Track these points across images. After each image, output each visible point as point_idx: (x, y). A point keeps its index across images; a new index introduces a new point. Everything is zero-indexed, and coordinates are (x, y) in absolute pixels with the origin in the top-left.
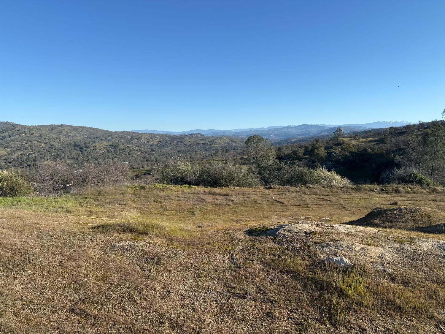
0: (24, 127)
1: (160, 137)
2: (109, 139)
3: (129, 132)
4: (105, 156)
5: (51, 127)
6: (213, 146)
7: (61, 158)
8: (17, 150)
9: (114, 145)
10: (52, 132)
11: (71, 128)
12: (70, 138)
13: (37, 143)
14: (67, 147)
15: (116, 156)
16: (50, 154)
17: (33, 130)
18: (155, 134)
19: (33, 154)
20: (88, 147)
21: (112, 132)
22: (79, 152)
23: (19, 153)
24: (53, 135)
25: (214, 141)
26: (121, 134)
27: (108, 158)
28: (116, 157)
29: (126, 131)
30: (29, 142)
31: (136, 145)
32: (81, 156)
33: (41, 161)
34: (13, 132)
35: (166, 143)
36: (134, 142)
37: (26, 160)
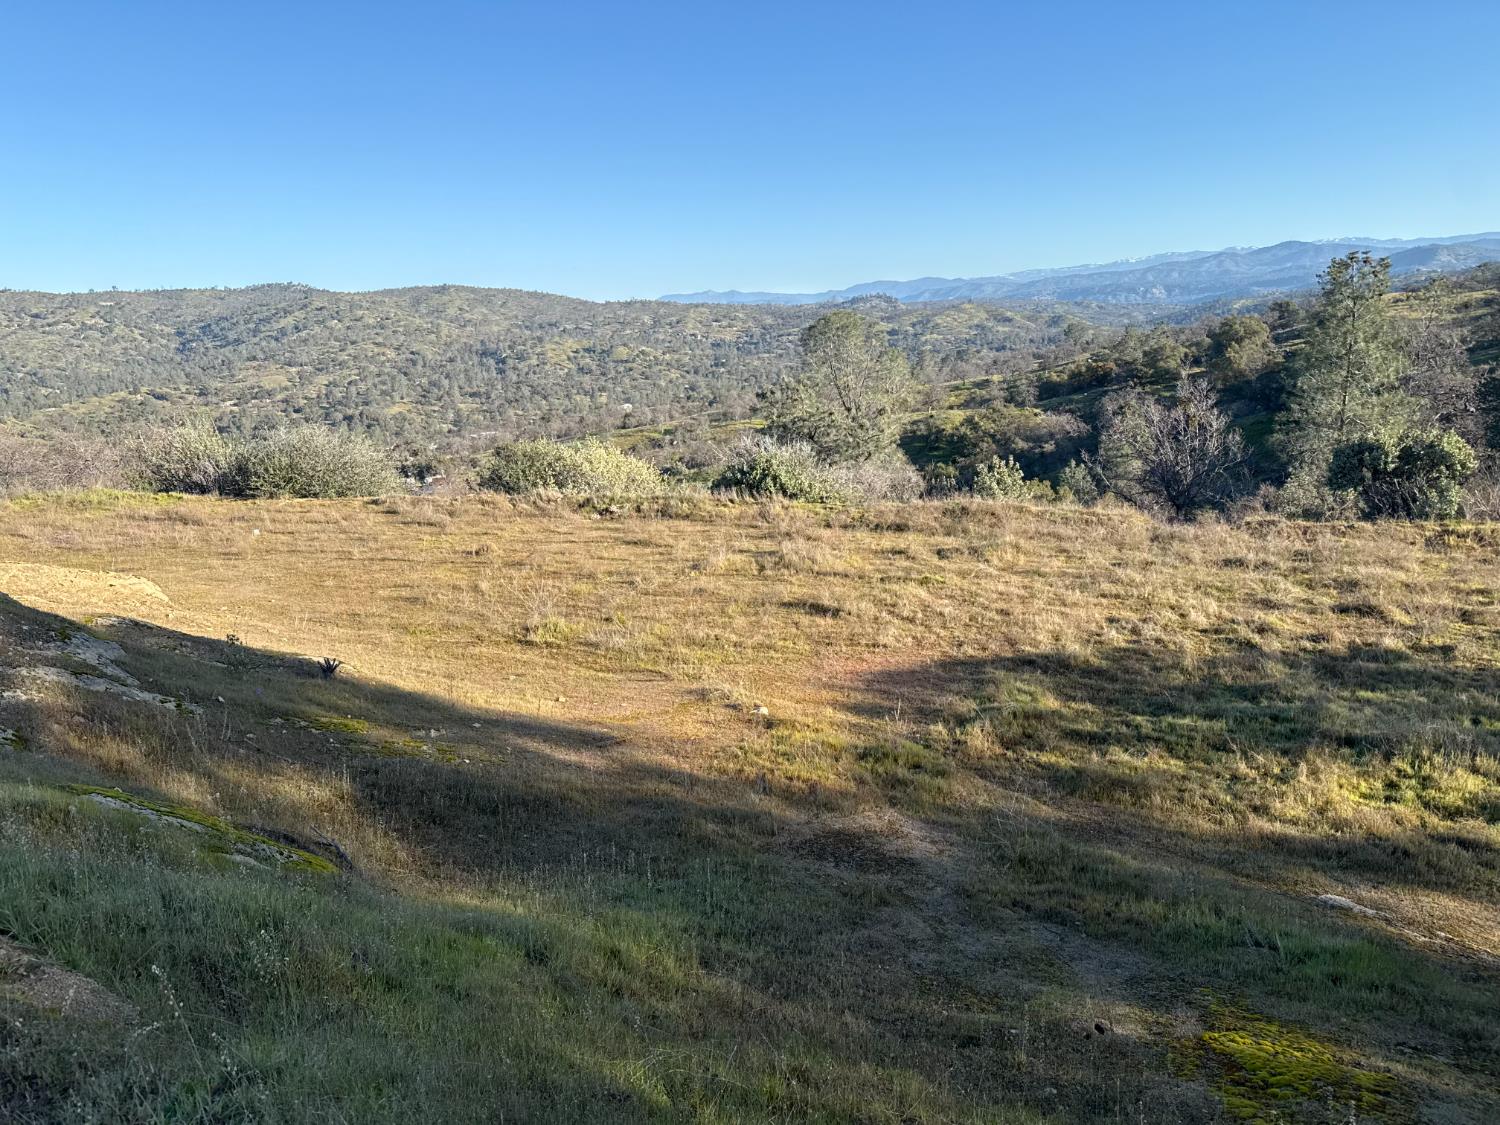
0: (336, 297)
1: (746, 315)
2: (586, 328)
3: (650, 302)
5: (415, 295)
6: (923, 339)
7: (441, 393)
9: (599, 349)
10: (417, 311)
11: (473, 295)
12: (468, 329)
13: (372, 346)
14: (458, 359)
15: (604, 383)
17: (361, 307)
18: (730, 306)
20: (521, 358)
22: (494, 374)
23: (323, 379)
24: (418, 321)
25: (928, 321)
26: (623, 312)
27: (578, 393)
28: (602, 389)
30: (350, 347)
31: (667, 344)
32: (499, 387)
33: (382, 404)
34: (307, 313)
35: (763, 334)
36: (661, 337)
37: (340, 403)
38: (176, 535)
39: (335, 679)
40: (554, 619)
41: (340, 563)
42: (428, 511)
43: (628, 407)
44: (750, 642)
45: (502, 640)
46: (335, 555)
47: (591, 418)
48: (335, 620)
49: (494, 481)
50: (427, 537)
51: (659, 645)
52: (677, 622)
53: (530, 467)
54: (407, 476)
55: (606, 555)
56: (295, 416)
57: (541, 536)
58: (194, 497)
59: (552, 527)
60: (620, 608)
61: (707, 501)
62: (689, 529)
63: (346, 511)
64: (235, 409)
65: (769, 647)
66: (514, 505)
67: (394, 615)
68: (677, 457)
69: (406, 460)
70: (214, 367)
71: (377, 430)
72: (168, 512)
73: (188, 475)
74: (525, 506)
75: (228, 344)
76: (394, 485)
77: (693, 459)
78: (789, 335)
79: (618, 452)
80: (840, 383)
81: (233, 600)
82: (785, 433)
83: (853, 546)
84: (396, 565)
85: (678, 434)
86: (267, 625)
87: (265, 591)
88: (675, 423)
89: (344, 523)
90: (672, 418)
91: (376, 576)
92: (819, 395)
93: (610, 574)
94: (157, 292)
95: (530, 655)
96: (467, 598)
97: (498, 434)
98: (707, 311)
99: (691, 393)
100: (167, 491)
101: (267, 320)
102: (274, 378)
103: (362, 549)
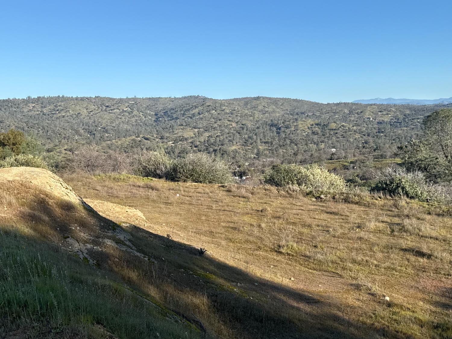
0: (215, 101)
1: (396, 109)
2: (317, 114)
3: (348, 103)
4: (309, 140)
5: (246, 100)
7: (252, 141)
8: (205, 131)
9: (322, 124)
10: (246, 107)
11: (269, 101)
12: (266, 115)
13: (227, 121)
14: (261, 127)
15: (323, 139)
16: (240, 136)
17: (224, 105)
18: (388, 105)
19: (221, 136)
20: (287, 127)
21: (323, 104)
22: (275, 134)
23: (207, 134)
24: (246, 111)
26: (335, 108)
27: (311, 143)
28: (322, 142)
29: (343, 102)
30: (218, 121)
31: (355, 122)
32: (277, 140)
33: (229, 145)
34: (204, 108)
35: (404, 118)
36: (352, 119)
37: (212, 144)
38: (149, 194)
39: (204, 257)
40: (291, 243)
41: (208, 210)
42: (243, 191)
43: (334, 150)
44: (383, 265)
45: (269, 250)
46: (206, 207)
47: (316, 155)
48: (204, 234)
49: (271, 181)
50: (242, 203)
51: (338, 261)
52: (348, 251)
53: (287, 176)
54: (236, 176)
55: (317, 217)
56: (195, 149)
57: (289, 206)
58: (156, 179)
59: (294, 202)
60: (322, 242)
61: (367, 196)
62: (358, 209)
63: (211, 189)
64: (173, 145)
65: (393, 269)
66: (278, 192)
67: (226, 234)
68: (356, 175)
69: (236, 169)
70: (167, 128)
71: (226, 156)
72: (147, 185)
73: (155, 171)
74: (283, 192)
75: (173, 119)
76: (231, 180)
77: (364, 176)
78: (418, 119)
79: (327, 171)
80: (443, 144)
81: (167, 221)
82: (410, 167)
83: (442, 225)
84: (229, 213)
85: (357, 164)
86: (179, 233)
87: (179, 219)
88: (356, 158)
89: (211, 194)
90: (354, 156)
91: (221, 217)
92: (431, 149)
93: (318, 226)
94: (150, 98)
95: (279, 258)
96: (256, 230)
97: (275, 160)
98: (376, 107)
99: (365, 145)
100: (147, 176)
101: (188, 110)
102: (189, 133)
103: (216, 205)
